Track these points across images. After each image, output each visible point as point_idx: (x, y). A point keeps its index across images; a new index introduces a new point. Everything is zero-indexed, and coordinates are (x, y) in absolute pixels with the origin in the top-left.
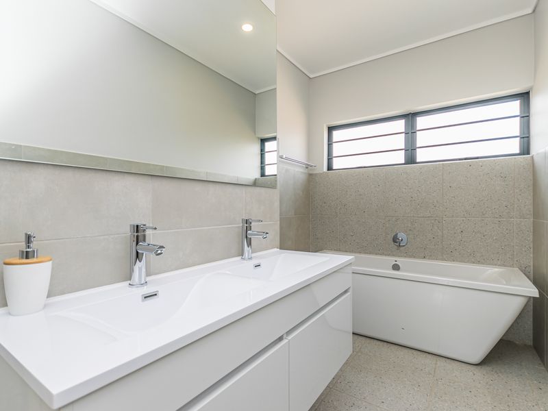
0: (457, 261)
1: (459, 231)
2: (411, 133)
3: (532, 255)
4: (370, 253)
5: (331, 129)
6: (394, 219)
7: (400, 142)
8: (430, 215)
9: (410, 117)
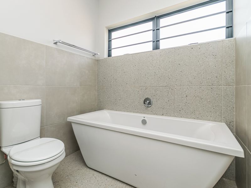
0: (184, 117)
1: (185, 96)
2: (156, 30)
3: (234, 113)
4: (130, 112)
5: (110, 31)
6: (144, 88)
7: (149, 36)
8: (166, 85)
9: (156, 19)
